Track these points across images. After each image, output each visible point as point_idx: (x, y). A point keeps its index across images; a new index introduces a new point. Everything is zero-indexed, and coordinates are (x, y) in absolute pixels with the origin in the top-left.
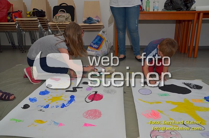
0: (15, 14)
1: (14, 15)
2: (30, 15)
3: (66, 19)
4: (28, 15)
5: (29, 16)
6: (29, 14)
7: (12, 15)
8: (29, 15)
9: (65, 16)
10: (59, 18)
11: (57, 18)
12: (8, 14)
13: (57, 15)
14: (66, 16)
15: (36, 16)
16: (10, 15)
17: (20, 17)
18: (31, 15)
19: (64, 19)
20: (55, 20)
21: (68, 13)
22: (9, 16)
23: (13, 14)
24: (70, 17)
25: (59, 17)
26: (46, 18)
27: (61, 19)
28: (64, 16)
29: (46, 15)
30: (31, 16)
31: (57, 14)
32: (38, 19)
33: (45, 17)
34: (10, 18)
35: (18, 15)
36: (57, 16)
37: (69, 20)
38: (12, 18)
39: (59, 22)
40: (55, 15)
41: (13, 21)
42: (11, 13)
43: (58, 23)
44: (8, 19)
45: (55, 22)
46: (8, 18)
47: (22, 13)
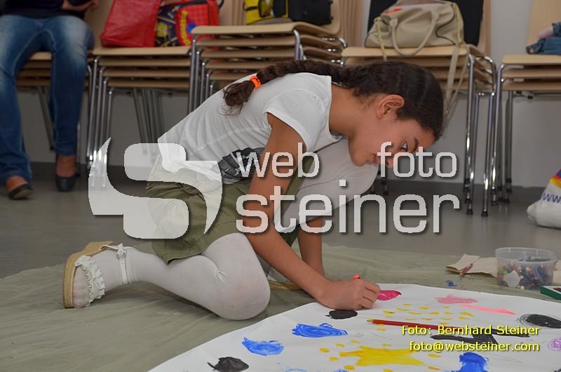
0: (192, 10)
1: (188, 19)
2: (260, 15)
3: (439, 30)
4: (250, 13)
5: (253, 16)
6: (259, 7)
7: (177, 16)
8: (256, 11)
9: (435, 15)
10: (402, 25)
11: (393, 23)
12: (160, 14)
13: (392, 12)
14: (441, 16)
15: (289, 17)
16: (169, 17)
17: (209, 24)
18: (264, 10)
19: (426, 29)
20: (381, 34)
21: (450, 3)
22: (165, 22)
23: (185, 13)
24: (460, 24)
25: (399, 22)
26: (334, 28)
27: (410, 29)
28: (428, 16)
29: (333, 13)
30: (263, 16)
31: (392, 8)
32: (295, 28)
33: (327, 26)
34: (169, 30)
35: (206, 17)
36: (389, 15)
37: (455, 36)
38: (175, 30)
39: (400, 48)
40: (382, 11)
41: (179, 43)
42: (177, 8)
43: (392, 48)
44: (160, 35)
45: (379, 47)
46: (156, 32)
47: (222, 10)
